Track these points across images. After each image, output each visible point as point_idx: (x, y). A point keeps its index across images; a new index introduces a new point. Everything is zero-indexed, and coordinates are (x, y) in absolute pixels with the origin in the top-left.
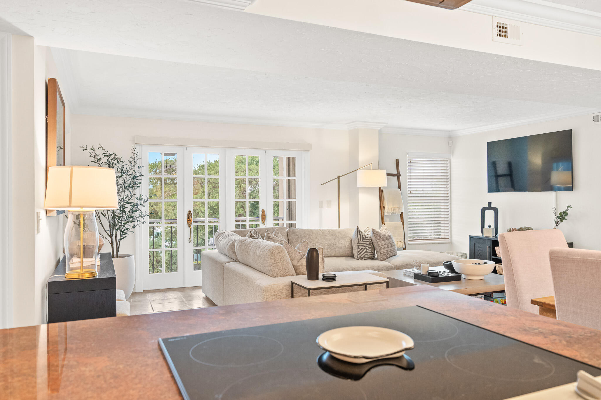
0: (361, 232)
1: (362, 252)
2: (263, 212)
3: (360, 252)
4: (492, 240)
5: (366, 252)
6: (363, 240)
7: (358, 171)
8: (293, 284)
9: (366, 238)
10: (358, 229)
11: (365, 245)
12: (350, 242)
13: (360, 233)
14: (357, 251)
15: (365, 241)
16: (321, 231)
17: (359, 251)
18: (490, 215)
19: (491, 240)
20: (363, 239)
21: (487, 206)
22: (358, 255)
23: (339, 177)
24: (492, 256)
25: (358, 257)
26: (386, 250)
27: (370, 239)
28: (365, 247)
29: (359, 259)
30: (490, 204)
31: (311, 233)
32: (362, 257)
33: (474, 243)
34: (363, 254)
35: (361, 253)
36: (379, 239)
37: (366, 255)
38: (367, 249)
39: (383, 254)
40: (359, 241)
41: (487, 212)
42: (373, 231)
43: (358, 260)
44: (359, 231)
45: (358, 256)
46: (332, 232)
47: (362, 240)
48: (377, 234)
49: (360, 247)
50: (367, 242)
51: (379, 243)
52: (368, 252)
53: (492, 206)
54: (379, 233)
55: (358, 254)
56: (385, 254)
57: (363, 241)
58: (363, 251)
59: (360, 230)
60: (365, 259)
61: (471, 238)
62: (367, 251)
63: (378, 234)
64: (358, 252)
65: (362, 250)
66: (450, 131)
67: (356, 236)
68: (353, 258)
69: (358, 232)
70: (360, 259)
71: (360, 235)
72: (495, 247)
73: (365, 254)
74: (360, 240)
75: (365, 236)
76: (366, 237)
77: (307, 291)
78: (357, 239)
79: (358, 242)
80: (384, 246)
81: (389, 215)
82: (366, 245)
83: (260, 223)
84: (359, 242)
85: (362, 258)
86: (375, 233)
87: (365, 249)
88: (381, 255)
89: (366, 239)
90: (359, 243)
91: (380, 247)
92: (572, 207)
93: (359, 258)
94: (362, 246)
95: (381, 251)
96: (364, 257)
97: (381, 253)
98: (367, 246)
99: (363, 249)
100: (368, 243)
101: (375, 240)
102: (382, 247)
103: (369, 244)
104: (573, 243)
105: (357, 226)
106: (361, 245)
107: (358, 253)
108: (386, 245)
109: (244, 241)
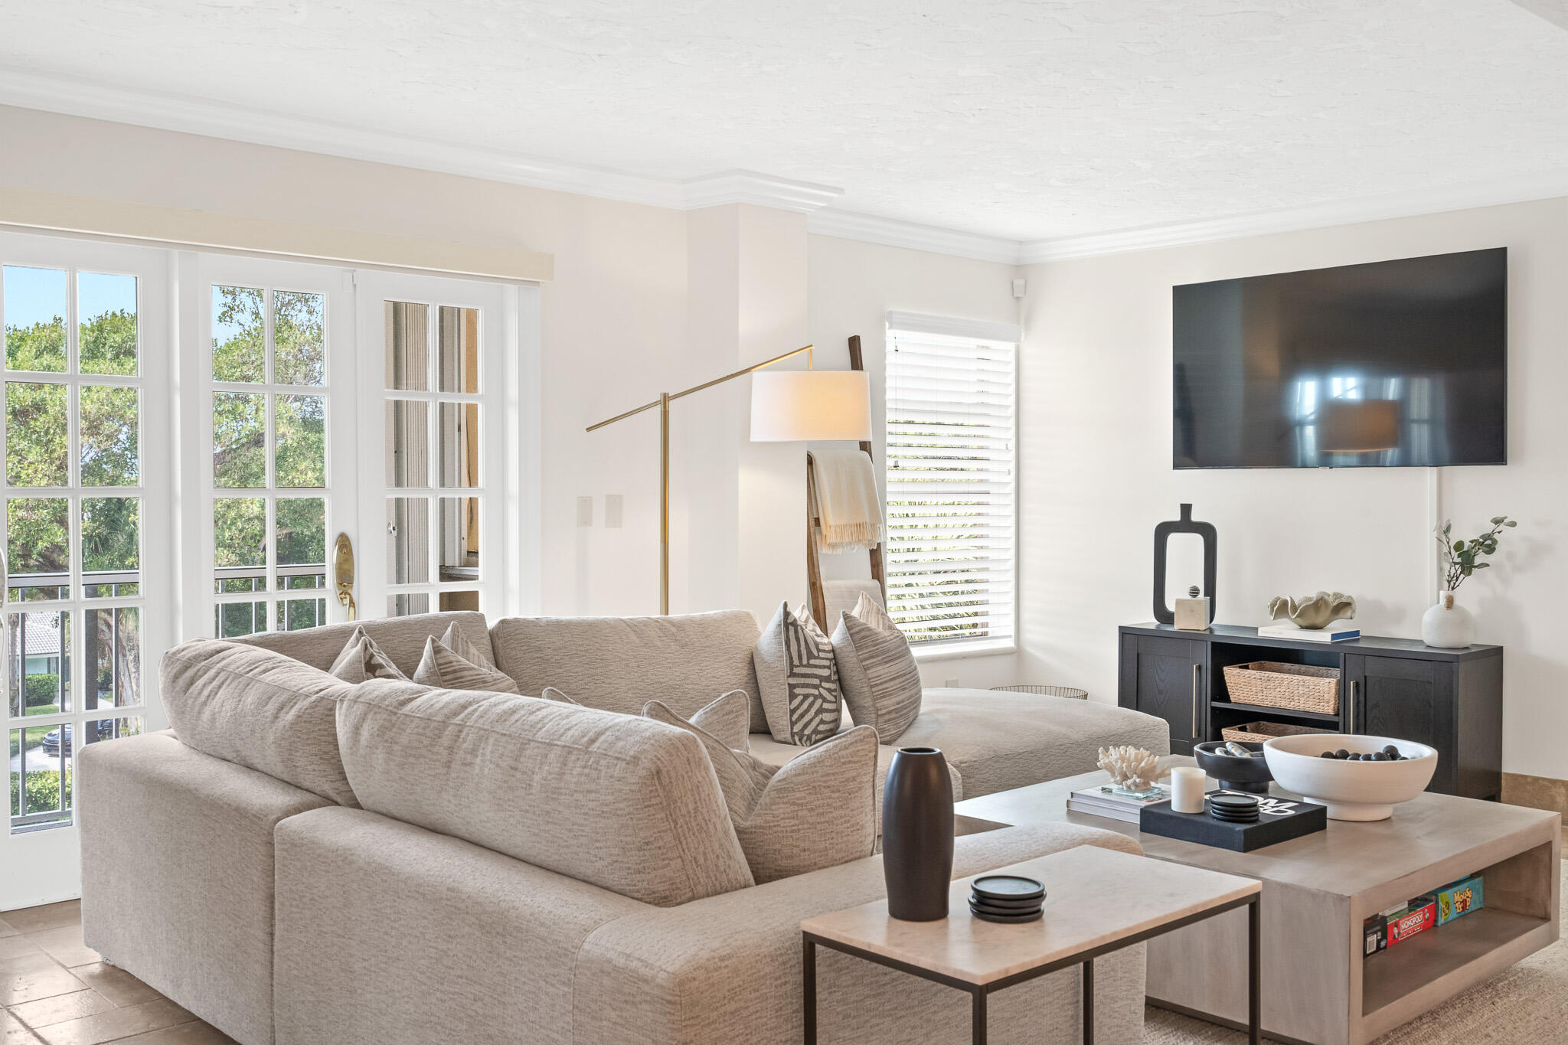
0: (800, 631)
1: (807, 711)
2: (344, 543)
3: (799, 712)
4: (1213, 644)
5: (821, 711)
6: (812, 662)
7: (756, 374)
8: (810, 942)
9: (819, 650)
10: (787, 614)
11: (816, 681)
12: (745, 672)
13: (796, 632)
14: (787, 708)
15: (816, 666)
16: (628, 626)
17: (797, 708)
18: (1185, 549)
19: (1209, 643)
20: (810, 655)
21: (1176, 516)
22: (793, 724)
23: (666, 399)
24: (1213, 699)
25: (793, 735)
26: (898, 699)
27: (830, 655)
28: (816, 692)
29: (798, 743)
30: (1186, 509)
31: (596, 640)
32: (807, 732)
33: (1138, 654)
34: (811, 720)
35: (802, 716)
36: (872, 657)
37: (822, 722)
38: (825, 700)
39: (887, 717)
40: (792, 666)
41: (1174, 540)
42: (849, 624)
43: (795, 744)
44: (794, 624)
45: (792, 729)
46: (674, 630)
47: (805, 662)
48: (863, 634)
49: (797, 691)
50: (824, 667)
51: (871, 673)
52: (827, 711)
53: (1195, 517)
54: (869, 629)
55: (794, 719)
56: (893, 715)
57: (809, 666)
58: (811, 706)
59: (795, 620)
60: (816, 742)
61: (1125, 633)
62: (826, 706)
63: (867, 633)
64: (792, 712)
65: (805, 705)
66: (1021, 242)
67: (780, 644)
68: (765, 735)
69: (787, 630)
70: (800, 740)
71: (797, 639)
72: (1225, 669)
73: (817, 720)
74: (796, 662)
75: (817, 645)
76: (821, 647)
77: (969, 996)
78: (785, 658)
79: (792, 670)
80: (892, 683)
81: (835, 553)
82: (821, 682)
83: (328, 592)
84: (796, 670)
85: (809, 738)
86: (857, 633)
87: (816, 697)
88: (881, 720)
89: (818, 658)
90: (792, 675)
91: (874, 690)
92: (1513, 524)
93: (797, 738)
94: (807, 686)
95: (878, 705)
96: (815, 731)
97: (880, 713)
98: (823, 684)
99: (811, 699)
100: (825, 673)
101: (855, 660)
102: (880, 687)
103: (827, 679)
104: (1502, 647)
105: (785, 605)
106: (802, 681)
107: (791, 716)
108: (897, 681)
109: (403, 703)
